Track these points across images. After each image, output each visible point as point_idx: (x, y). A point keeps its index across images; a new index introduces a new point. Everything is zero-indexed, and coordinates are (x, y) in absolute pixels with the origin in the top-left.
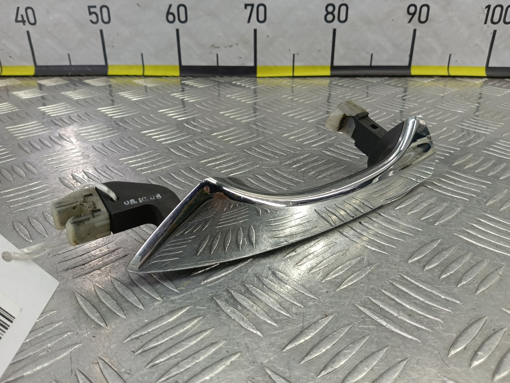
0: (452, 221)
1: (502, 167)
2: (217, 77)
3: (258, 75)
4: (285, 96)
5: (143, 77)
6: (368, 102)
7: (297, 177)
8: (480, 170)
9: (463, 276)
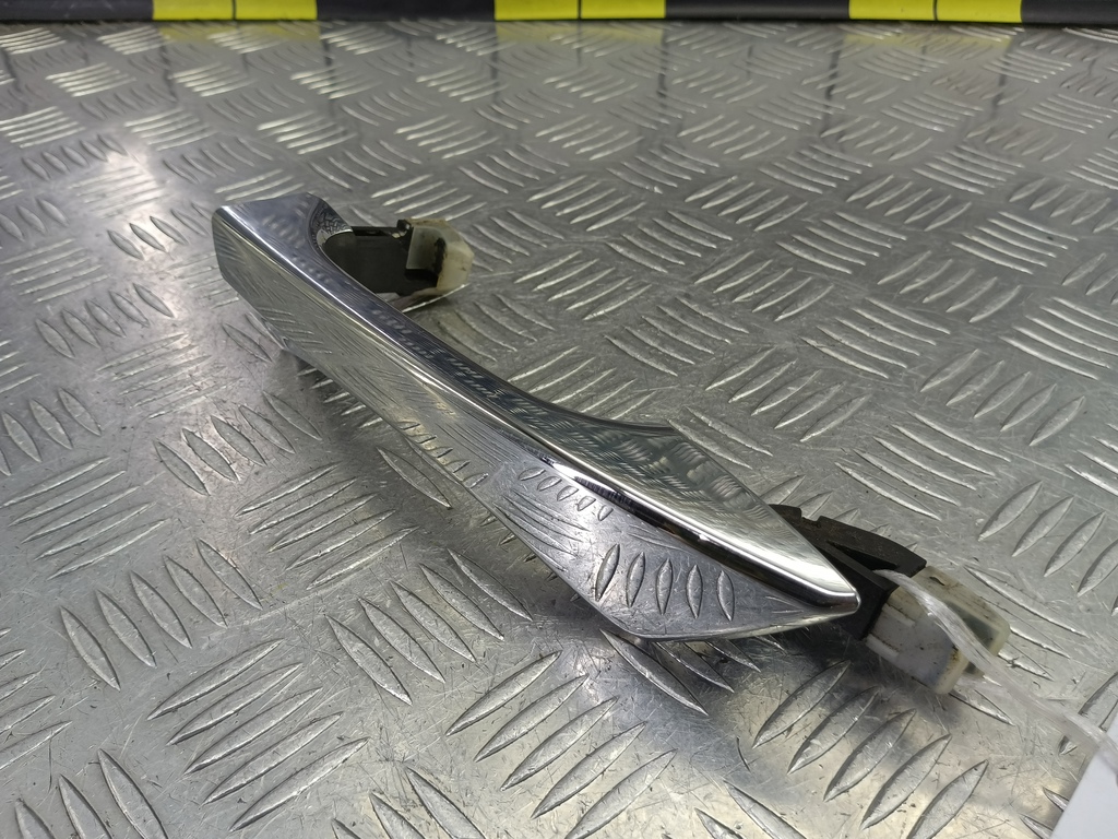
0: (839, 432)
1: (985, 289)
2: (404, 21)
3: (500, 14)
4: (552, 80)
5: (234, 24)
6: (736, 99)
7: (543, 316)
8: (933, 297)
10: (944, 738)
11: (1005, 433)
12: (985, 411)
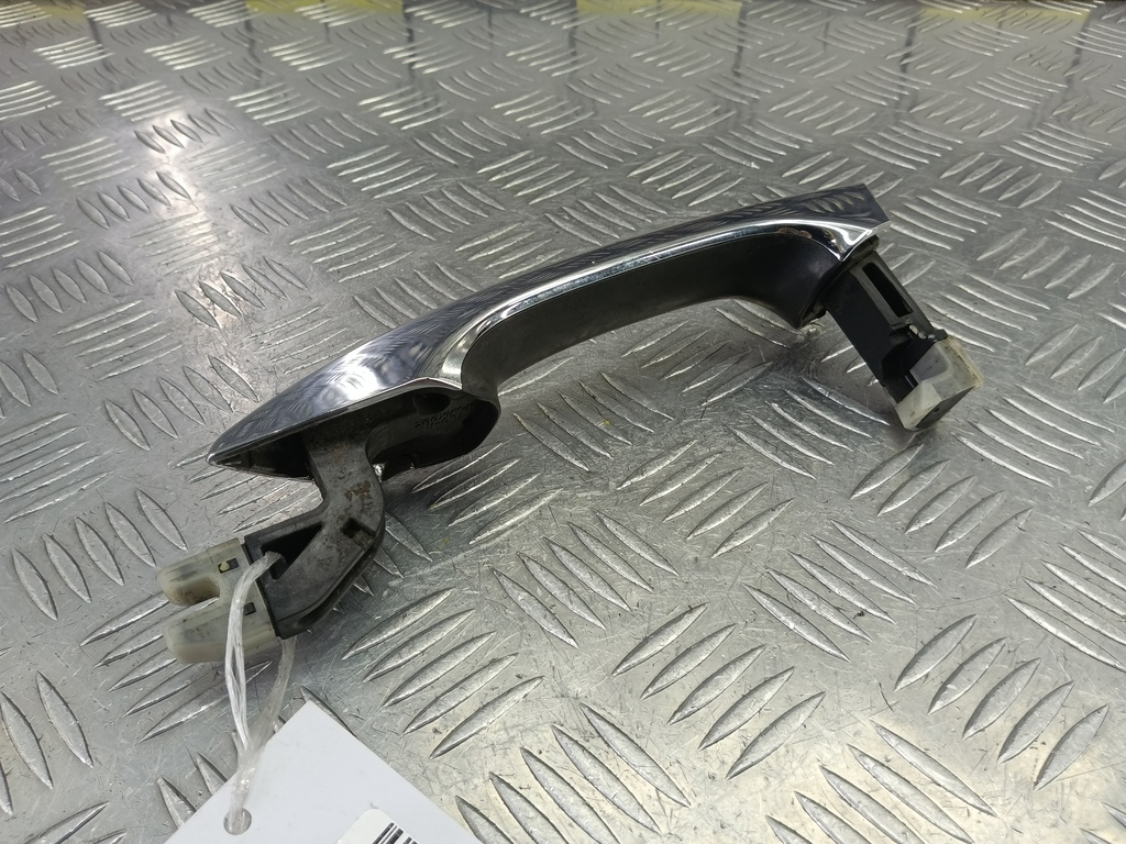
1: (1080, 266)
4: (639, 54)
6: (822, 74)
8: (1031, 273)
9: (951, 527)
10: (1068, 684)
11: (1107, 405)
12: (1088, 384)
